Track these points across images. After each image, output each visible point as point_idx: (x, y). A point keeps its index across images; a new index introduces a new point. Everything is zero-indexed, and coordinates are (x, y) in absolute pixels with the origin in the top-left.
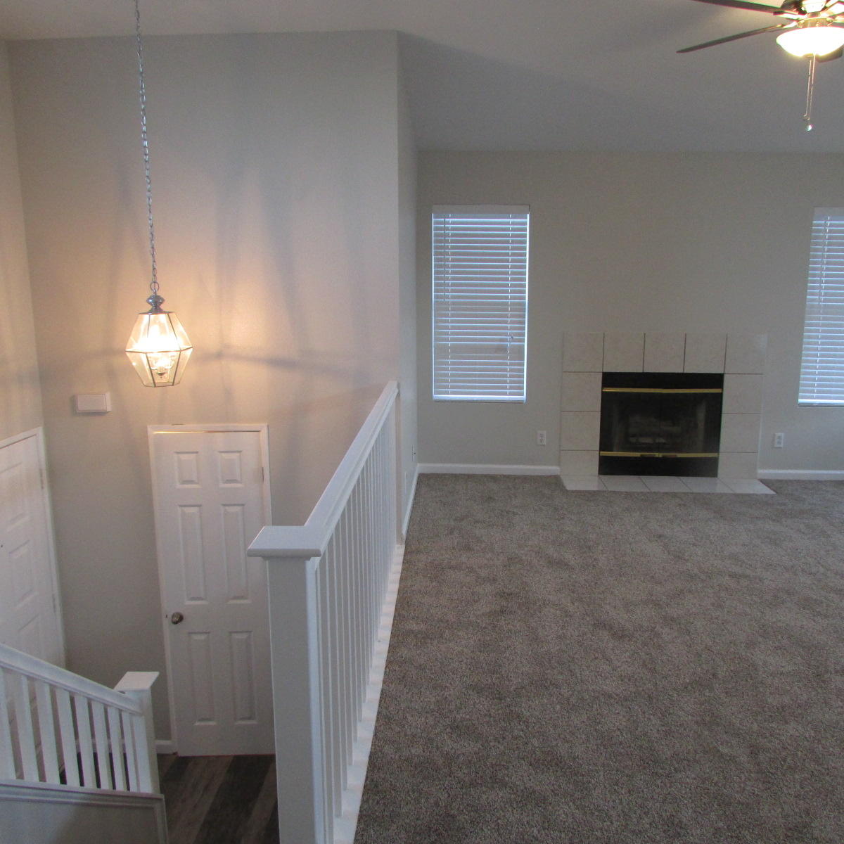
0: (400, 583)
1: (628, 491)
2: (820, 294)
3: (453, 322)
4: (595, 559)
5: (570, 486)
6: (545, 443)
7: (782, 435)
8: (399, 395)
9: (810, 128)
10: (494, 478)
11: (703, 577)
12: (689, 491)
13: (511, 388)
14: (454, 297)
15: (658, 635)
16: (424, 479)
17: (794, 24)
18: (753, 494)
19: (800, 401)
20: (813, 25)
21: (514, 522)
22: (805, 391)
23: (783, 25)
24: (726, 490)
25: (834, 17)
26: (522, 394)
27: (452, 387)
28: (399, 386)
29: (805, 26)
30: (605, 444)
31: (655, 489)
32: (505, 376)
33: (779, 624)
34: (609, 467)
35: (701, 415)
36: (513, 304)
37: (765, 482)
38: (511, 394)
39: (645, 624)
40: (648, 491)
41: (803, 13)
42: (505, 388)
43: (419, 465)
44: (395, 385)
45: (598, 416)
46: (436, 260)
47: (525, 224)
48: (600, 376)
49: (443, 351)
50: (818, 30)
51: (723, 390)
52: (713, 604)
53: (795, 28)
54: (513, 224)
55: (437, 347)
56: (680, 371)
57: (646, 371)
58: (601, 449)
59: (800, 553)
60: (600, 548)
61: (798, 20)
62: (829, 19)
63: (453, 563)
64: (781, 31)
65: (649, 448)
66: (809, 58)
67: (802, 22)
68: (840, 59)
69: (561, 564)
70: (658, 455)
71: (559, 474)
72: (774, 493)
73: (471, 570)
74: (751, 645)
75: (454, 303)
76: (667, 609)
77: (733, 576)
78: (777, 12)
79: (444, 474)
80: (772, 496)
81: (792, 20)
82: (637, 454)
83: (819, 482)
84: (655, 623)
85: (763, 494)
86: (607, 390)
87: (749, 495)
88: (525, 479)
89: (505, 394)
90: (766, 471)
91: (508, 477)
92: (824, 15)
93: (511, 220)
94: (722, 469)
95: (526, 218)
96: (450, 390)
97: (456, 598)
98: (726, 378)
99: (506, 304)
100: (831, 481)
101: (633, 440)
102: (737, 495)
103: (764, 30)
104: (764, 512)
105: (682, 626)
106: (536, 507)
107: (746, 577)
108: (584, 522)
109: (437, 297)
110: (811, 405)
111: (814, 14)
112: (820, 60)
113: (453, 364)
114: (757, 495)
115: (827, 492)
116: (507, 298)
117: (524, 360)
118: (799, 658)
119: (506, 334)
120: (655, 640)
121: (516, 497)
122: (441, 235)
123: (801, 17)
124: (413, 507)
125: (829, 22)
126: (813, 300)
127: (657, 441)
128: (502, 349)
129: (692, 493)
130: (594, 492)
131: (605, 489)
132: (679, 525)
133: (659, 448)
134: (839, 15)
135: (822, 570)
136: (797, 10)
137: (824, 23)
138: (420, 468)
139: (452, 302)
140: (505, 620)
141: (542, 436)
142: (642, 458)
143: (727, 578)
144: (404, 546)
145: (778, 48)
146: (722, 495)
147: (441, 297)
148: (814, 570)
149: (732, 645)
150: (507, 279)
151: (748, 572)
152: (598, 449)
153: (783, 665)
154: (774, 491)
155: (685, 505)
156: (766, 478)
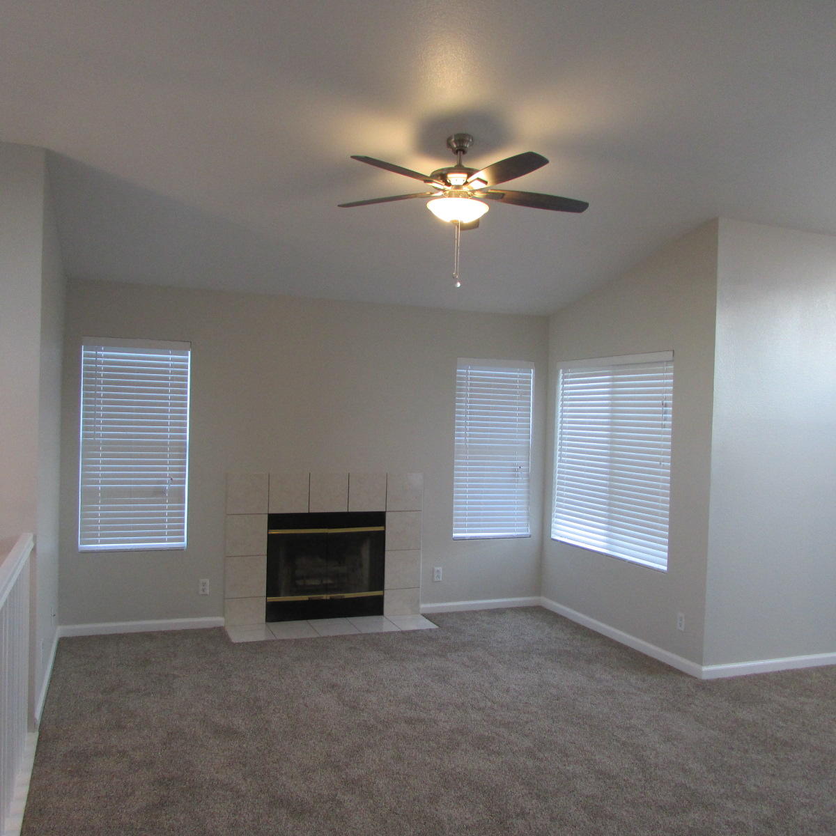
0: (31, 785)
1: (297, 638)
2: (466, 436)
3: (104, 463)
4: (267, 722)
5: (236, 637)
6: (207, 592)
7: (440, 568)
8: (34, 550)
9: (459, 285)
10: (149, 636)
11: (380, 727)
12: (358, 632)
13: (169, 534)
14: (104, 436)
15: (339, 803)
16: (65, 645)
17: (441, 193)
18: (418, 630)
19: (455, 535)
20: (457, 196)
21: (174, 687)
22: (457, 526)
23: (431, 193)
24: (394, 629)
25: (473, 191)
26: (182, 540)
27: (102, 536)
28: (35, 538)
29: (450, 195)
30: (272, 589)
31: (325, 633)
32: (164, 521)
33: (458, 770)
34: (276, 613)
35: (366, 553)
36: (172, 444)
37: (428, 616)
38: (170, 540)
39: (325, 792)
40: (318, 636)
41: (449, 184)
42: (163, 534)
43: (59, 628)
44: (31, 537)
45: (264, 560)
46: (85, 395)
47: (187, 361)
48: (266, 518)
49: (91, 495)
50: (461, 201)
51: (385, 528)
52: (393, 758)
53: (442, 197)
54: (172, 360)
55: (84, 491)
56: (345, 510)
57: (312, 511)
58: (268, 595)
59: (467, 688)
60: (272, 707)
61: (444, 190)
62: (469, 193)
63: (101, 747)
64: (430, 197)
65: (316, 590)
66: (455, 223)
67: (447, 192)
68: (477, 229)
69: (229, 733)
70: (325, 597)
71: (223, 625)
72: (437, 627)
73: (123, 753)
74: (434, 799)
75: (105, 443)
76: (347, 770)
77: (409, 721)
78: (427, 180)
79: (90, 637)
80: (435, 631)
81: (439, 190)
82: (305, 598)
83: (475, 612)
84: (336, 789)
85: (427, 629)
86: (274, 532)
87: (414, 631)
88: (185, 634)
89: (163, 541)
90: (429, 605)
91: (165, 633)
92: (465, 189)
93: (170, 357)
94: (387, 607)
95: (187, 355)
96: (99, 539)
97: (104, 794)
98: (388, 516)
99: (165, 444)
100: (485, 610)
101: (300, 583)
102: (403, 632)
103: (415, 196)
104: (430, 648)
105: (364, 788)
106: (199, 667)
107: (421, 721)
108: (252, 678)
109: (85, 436)
110: (463, 539)
111: (458, 187)
112: (464, 228)
113: (103, 509)
114: (422, 631)
115: (483, 621)
116: (166, 437)
117: (184, 502)
118: (481, 806)
119: (165, 476)
120: (338, 811)
121: (175, 656)
122: (91, 369)
123: (447, 188)
124: (51, 680)
125: (470, 196)
126: (459, 441)
127: (324, 582)
128: (161, 492)
129: (361, 635)
130: (263, 642)
131: (274, 638)
132: (351, 671)
133: (326, 589)
134: (477, 190)
135: (489, 704)
136: (443, 181)
137: (466, 196)
138: (61, 631)
139: (103, 441)
140: (166, 814)
141: (204, 584)
142: (310, 601)
143: (403, 725)
144: (37, 734)
145: (429, 213)
146: (390, 633)
147: (90, 436)
148: (482, 705)
149: (416, 802)
150: (166, 418)
151: (423, 715)
152: (264, 594)
153: (467, 817)
154: (437, 625)
155: (355, 648)
156: (429, 612)
